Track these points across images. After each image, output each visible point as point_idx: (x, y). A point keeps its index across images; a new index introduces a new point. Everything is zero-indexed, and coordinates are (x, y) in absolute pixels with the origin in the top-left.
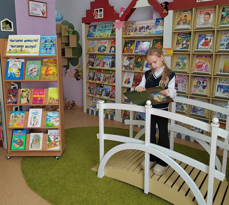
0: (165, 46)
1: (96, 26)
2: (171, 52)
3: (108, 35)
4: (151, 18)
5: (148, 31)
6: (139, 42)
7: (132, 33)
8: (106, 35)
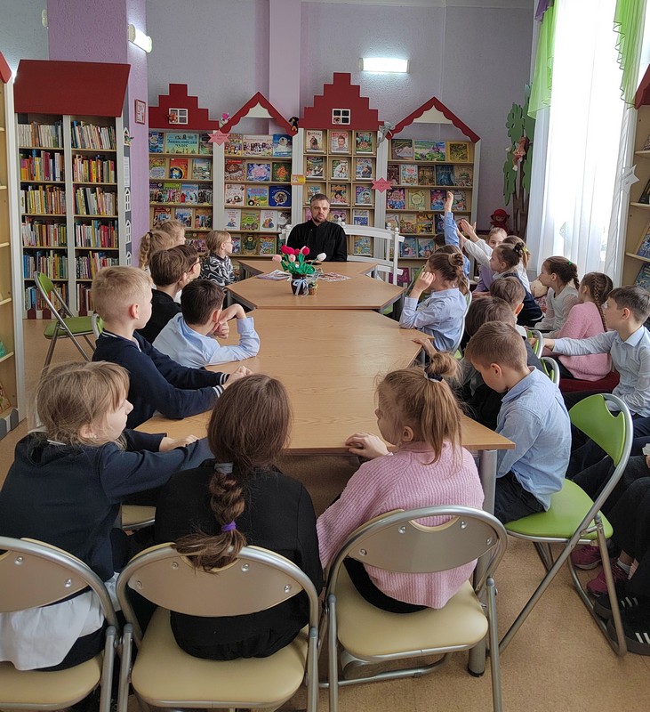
0: (294, 172)
1: (162, 133)
2: (305, 180)
3: (193, 152)
4: (267, 134)
5: (267, 151)
6: (252, 165)
7: (239, 152)
8: (190, 151)
